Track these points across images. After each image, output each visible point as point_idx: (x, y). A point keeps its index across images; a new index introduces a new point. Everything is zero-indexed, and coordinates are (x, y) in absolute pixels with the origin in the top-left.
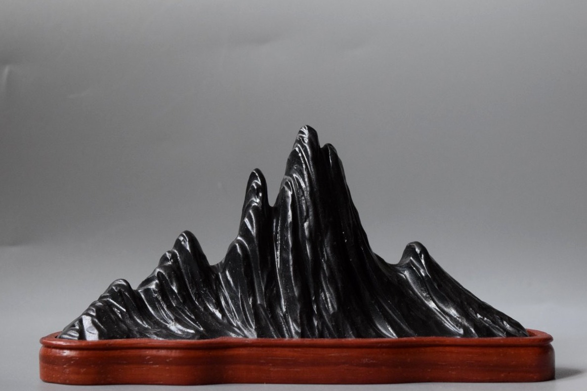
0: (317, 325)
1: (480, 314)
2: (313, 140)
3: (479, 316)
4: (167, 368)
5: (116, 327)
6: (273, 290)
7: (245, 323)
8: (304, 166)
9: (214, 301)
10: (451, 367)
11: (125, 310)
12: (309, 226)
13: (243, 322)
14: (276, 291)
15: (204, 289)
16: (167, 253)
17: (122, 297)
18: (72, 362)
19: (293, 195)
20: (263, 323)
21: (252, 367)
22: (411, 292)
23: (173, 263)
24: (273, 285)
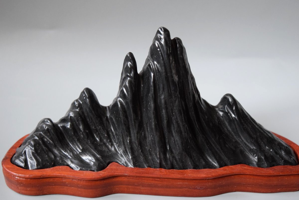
0: (169, 157)
1: (267, 147)
2: (167, 39)
3: (267, 148)
4: (79, 189)
5: (46, 156)
6: (142, 134)
7: (125, 152)
8: (161, 58)
9: (106, 135)
10: (249, 185)
11: (52, 142)
12: (164, 98)
13: (124, 152)
14: (144, 134)
15: (100, 127)
16: (75, 102)
17: (49, 133)
18: (22, 185)
19: (154, 76)
20: (136, 153)
21: (130, 187)
22: (226, 129)
23: (79, 110)
24: (142, 130)
